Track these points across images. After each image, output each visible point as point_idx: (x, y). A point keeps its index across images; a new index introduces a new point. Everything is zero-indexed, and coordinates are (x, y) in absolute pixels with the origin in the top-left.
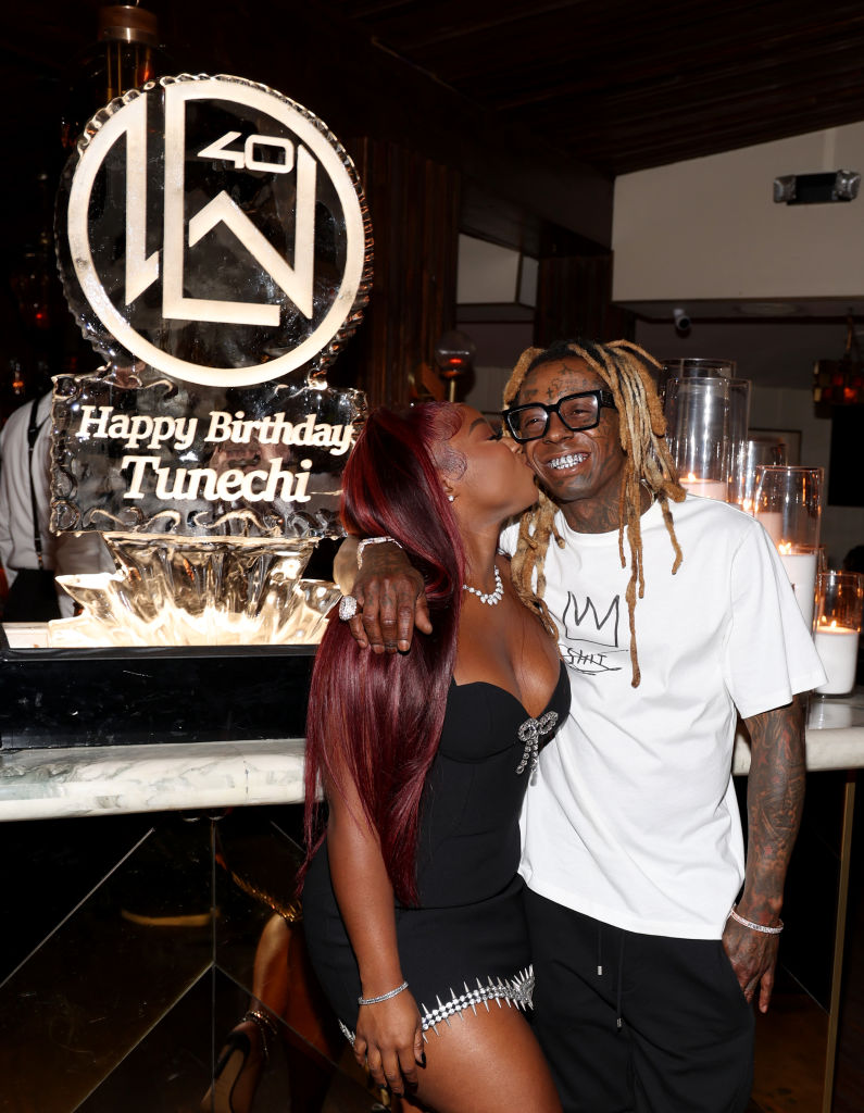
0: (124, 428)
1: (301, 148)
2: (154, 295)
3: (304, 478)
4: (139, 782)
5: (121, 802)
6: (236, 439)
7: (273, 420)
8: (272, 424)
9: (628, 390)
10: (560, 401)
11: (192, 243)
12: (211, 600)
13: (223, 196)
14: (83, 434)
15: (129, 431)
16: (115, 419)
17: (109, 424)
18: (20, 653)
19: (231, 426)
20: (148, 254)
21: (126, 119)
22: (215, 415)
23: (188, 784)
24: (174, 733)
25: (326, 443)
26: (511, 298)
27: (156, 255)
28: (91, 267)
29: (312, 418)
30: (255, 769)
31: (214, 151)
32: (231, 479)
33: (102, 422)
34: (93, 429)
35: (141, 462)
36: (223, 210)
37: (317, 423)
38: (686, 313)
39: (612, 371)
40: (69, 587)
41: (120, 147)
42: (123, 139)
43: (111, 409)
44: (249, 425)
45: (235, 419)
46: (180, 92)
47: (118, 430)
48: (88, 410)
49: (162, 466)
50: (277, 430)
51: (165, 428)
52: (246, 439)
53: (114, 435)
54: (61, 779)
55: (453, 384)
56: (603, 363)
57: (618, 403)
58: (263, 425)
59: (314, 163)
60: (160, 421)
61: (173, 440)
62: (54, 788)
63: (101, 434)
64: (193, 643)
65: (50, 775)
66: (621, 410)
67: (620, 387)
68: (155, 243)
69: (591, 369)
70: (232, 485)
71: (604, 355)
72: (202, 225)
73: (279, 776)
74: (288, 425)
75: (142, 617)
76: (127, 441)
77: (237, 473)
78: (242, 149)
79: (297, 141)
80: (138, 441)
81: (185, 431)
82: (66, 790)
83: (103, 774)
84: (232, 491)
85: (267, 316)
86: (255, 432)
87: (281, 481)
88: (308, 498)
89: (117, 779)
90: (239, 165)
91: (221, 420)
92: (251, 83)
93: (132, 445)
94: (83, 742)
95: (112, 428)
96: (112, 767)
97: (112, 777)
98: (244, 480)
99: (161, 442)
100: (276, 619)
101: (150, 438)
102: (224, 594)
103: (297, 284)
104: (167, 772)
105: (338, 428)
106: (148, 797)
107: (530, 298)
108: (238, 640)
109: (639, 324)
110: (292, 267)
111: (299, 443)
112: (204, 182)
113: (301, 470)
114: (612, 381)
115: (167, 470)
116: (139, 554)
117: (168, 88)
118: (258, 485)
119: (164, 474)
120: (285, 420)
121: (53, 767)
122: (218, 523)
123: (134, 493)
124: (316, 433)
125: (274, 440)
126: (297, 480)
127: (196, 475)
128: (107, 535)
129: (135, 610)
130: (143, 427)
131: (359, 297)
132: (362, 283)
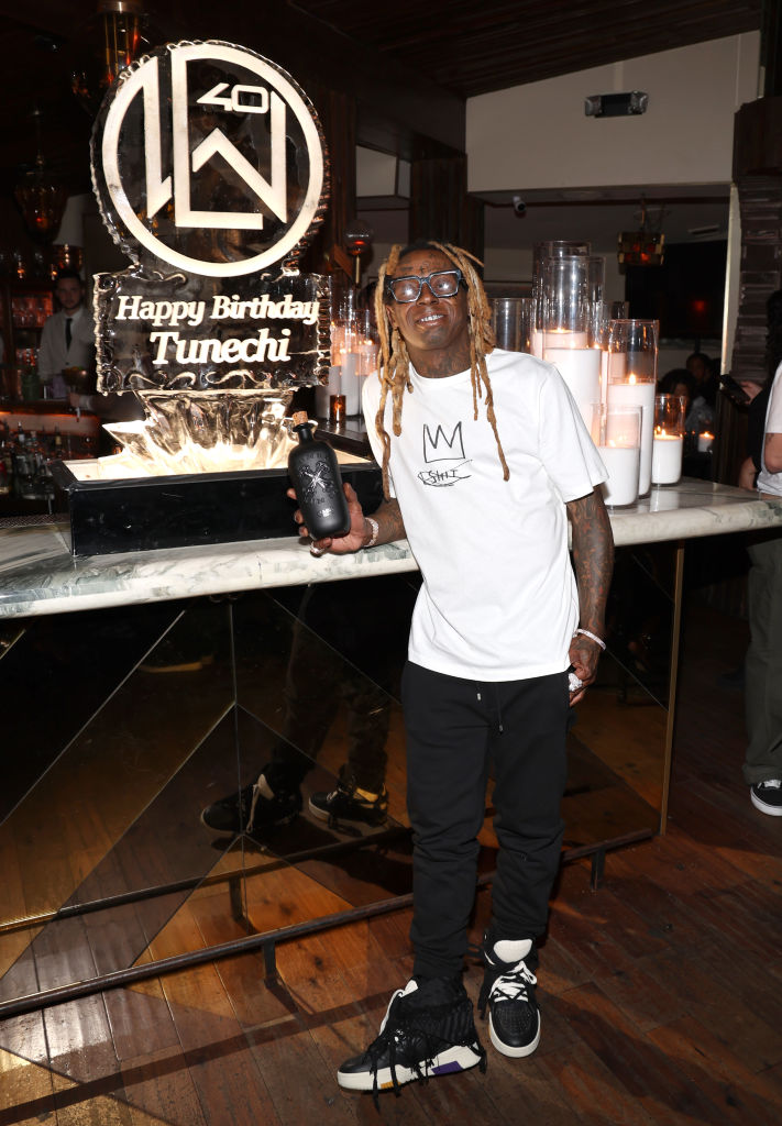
0: (152, 312)
1: (273, 93)
2: (167, 212)
3: (285, 343)
4: (182, 576)
5: (170, 591)
6: (235, 316)
7: (261, 300)
8: (260, 303)
11: (195, 169)
12: (220, 436)
13: (217, 133)
14: (121, 316)
15: (155, 314)
16: (144, 304)
17: (140, 308)
18: (85, 484)
19: (230, 306)
20: (163, 179)
21: (141, 78)
22: (218, 299)
23: (218, 575)
24: (202, 538)
25: (300, 316)
26: (392, 192)
27: (169, 178)
28: (121, 191)
29: (289, 297)
30: (266, 562)
31: (208, 98)
32: (231, 346)
33: (134, 308)
34: (128, 313)
35: (164, 336)
36: (217, 143)
37: (294, 300)
38: (522, 199)
40: (114, 433)
41: (139, 99)
42: (141, 93)
43: (141, 297)
44: (244, 305)
45: (232, 300)
46: (183, 55)
47: (147, 313)
48: (124, 299)
49: (180, 338)
50: (264, 307)
51: (181, 311)
52: (241, 316)
53: (145, 318)
54: (126, 576)
55: (358, 260)
58: (253, 304)
59: (284, 105)
60: (177, 304)
61: (188, 319)
62: (121, 584)
63: (134, 317)
65: (117, 574)
68: (168, 170)
70: (232, 350)
72: (202, 155)
73: (283, 566)
74: (272, 303)
75: (168, 451)
76: (153, 321)
77: (236, 341)
78: (230, 97)
79: (270, 88)
80: (162, 321)
81: (196, 313)
82: (130, 585)
83: (156, 571)
84: (232, 355)
85: (253, 222)
86: (248, 309)
87: (268, 346)
88: (289, 358)
89: (167, 574)
90: (228, 108)
91: (222, 301)
92: (234, 45)
93: (157, 324)
94: (136, 548)
95: (142, 313)
96: (162, 566)
97: (162, 573)
98: (241, 347)
99: (179, 321)
100: (269, 448)
101: (170, 318)
102: (228, 431)
103: (274, 196)
104: (202, 567)
105: (308, 304)
106: (189, 587)
107: (405, 191)
108: (242, 466)
109: (487, 208)
110: (270, 184)
111: (281, 317)
112: (204, 121)
113: (284, 337)
115: (184, 342)
116: (164, 406)
117: (173, 51)
118: (252, 350)
119: (181, 344)
120: (270, 300)
121: (118, 568)
122: (224, 380)
123: (160, 360)
124: (291, 309)
125: (262, 315)
126: (279, 344)
127: (206, 344)
128: (141, 393)
129: (164, 447)
130: (164, 310)
131: (320, 204)
132: (323, 194)
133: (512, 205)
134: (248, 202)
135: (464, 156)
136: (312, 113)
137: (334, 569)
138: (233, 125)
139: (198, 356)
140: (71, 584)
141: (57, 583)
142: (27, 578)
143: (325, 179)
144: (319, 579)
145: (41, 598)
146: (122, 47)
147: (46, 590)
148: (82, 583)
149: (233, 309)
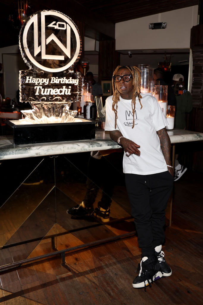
1: (67, 24)
2: (40, 54)
3: (70, 90)
4: (44, 150)
5: (40, 154)
6: (57, 83)
7: (63, 78)
8: (63, 79)
9: (136, 75)
10: (123, 76)
11: (47, 44)
12: (52, 114)
13: (53, 34)
14: (27, 82)
15: (36, 81)
16: (33, 79)
17: (32, 80)
18: (18, 126)
19: (55, 80)
20: (39, 46)
21: (34, 19)
22: (52, 78)
23: (53, 150)
24: (48, 141)
25: (74, 83)
26: (94, 50)
27: (40, 46)
28: (28, 49)
29: (71, 78)
30: (65, 147)
31: (51, 25)
33: (30, 80)
34: (29, 81)
35: (38, 87)
36: (53, 37)
37: (72, 79)
38: (131, 53)
39: (133, 72)
40: (24, 113)
41: (32, 25)
42: (33, 23)
43: (32, 77)
44: (59, 80)
45: (56, 78)
46: (44, 14)
47: (34, 81)
48: (28, 77)
49: (42, 88)
51: (42, 81)
52: (58, 82)
53: (33, 82)
54: (29, 150)
55: (85, 69)
56: (131, 70)
57: (133, 77)
58: (62, 79)
59: (70, 27)
60: (42, 79)
61: (44, 83)
62: (28, 152)
64: (49, 123)
65: (27, 149)
66: (134, 78)
67: (134, 75)
68: (40, 44)
69: (129, 71)
70: (56, 92)
71: (132, 69)
72: (49, 40)
73: (70, 148)
74: (66, 79)
76: (35, 83)
77: (57, 89)
78: (56, 25)
79: (66, 23)
80: (38, 83)
81: (47, 81)
82: (30, 152)
83: (37, 148)
84: (56, 93)
85: (62, 58)
87: (65, 91)
88: (70, 94)
89: (39, 149)
90: (55, 28)
91: (53, 79)
92: (57, 11)
94: (30, 143)
95: (32, 81)
96: (38, 147)
97: (38, 149)
98: (58, 91)
99: (42, 83)
100: (65, 118)
101: (40, 83)
102: (54, 113)
103: (67, 51)
104: (49, 148)
105: (76, 80)
107: (98, 50)
108: (58, 122)
109: (121, 55)
110: (66, 48)
111: (69, 83)
112: (49, 31)
113: (70, 88)
114: (133, 73)
115: (43, 89)
116: (38, 106)
117: (41, 13)
118: (61, 92)
119: (43, 90)
120: (66, 78)
121: (27, 148)
122: (54, 99)
123: (37, 94)
124: (72, 81)
125: (64, 83)
126: (68, 90)
127: (49, 90)
128: (32, 102)
129: (37, 117)
130: (38, 81)
131: (79, 54)
132: (80, 51)
133: (128, 54)
134: (61, 53)
135: (114, 40)
136: (77, 30)
137: (83, 149)
138: (57, 32)
139: (47, 93)
140: (14, 151)
141: (11, 151)
142: (3, 150)
143: (81, 47)
144: (79, 151)
145: (6, 155)
146: (23, 8)
147: (8, 153)
148: (17, 151)
149: (56, 81)
